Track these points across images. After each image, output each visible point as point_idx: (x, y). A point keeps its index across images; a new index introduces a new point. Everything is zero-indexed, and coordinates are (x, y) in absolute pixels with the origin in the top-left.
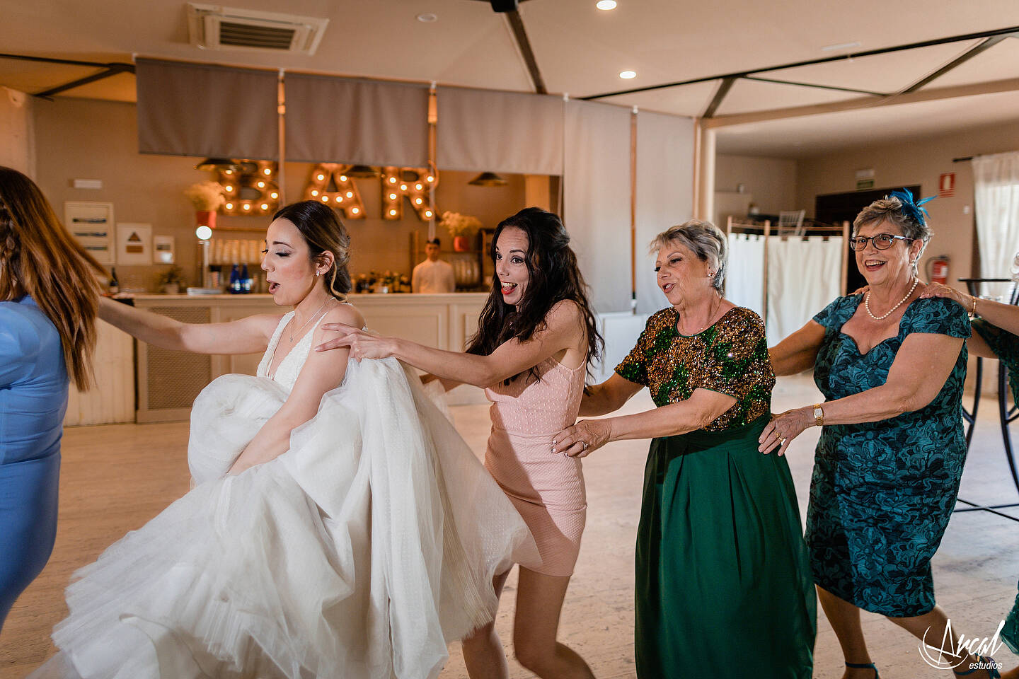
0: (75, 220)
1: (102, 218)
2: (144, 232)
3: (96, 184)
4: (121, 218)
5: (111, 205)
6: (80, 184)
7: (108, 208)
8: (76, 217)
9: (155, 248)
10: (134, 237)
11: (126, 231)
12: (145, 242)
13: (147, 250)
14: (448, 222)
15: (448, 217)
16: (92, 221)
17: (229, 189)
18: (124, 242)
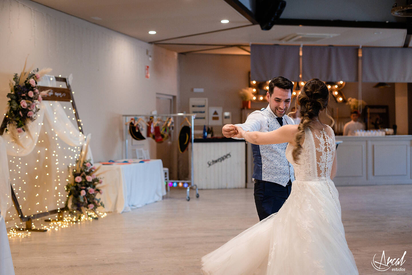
0: (193, 106)
1: (203, 105)
2: (219, 110)
3: (201, 90)
4: (210, 105)
5: (207, 99)
6: (196, 90)
7: (205, 100)
8: (193, 104)
9: (224, 118)
10: (216, 113)
11: (212, 110)
12: (220, 115)
13: (220, 118)
14: (350, 103)
15: (350, 101)
16: (199, 106)
17: (254, 90)
18: (211, 115)
